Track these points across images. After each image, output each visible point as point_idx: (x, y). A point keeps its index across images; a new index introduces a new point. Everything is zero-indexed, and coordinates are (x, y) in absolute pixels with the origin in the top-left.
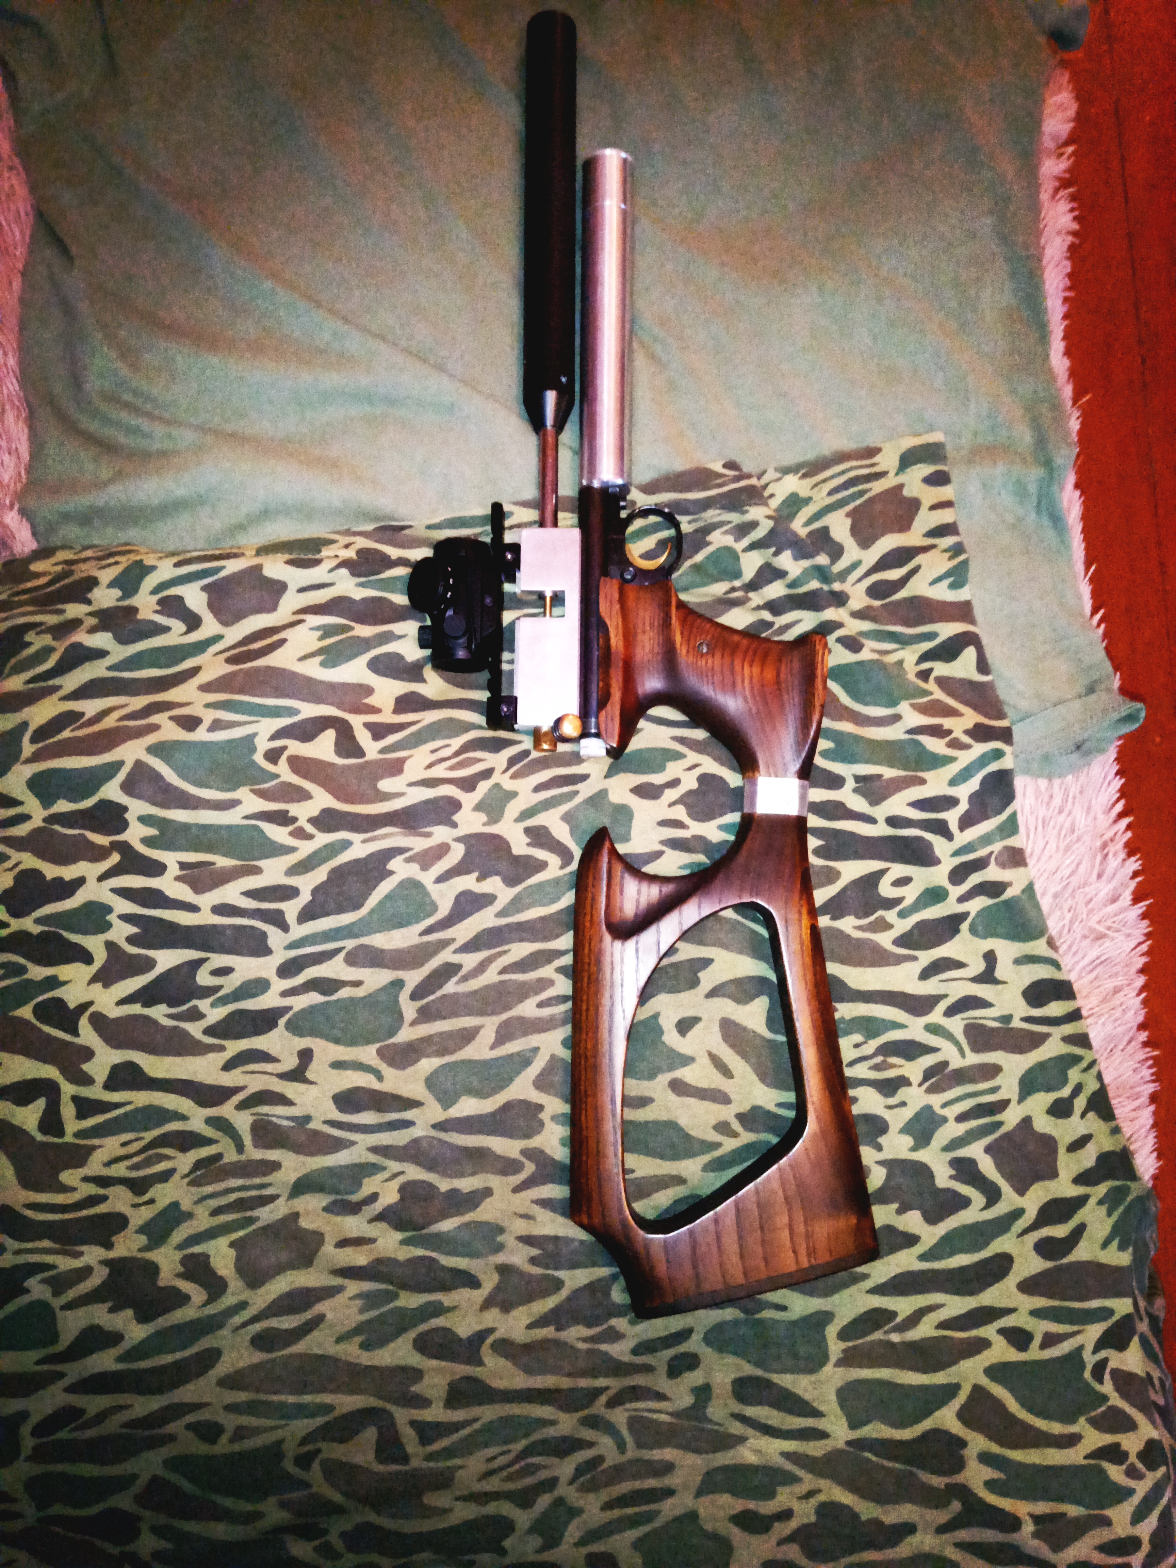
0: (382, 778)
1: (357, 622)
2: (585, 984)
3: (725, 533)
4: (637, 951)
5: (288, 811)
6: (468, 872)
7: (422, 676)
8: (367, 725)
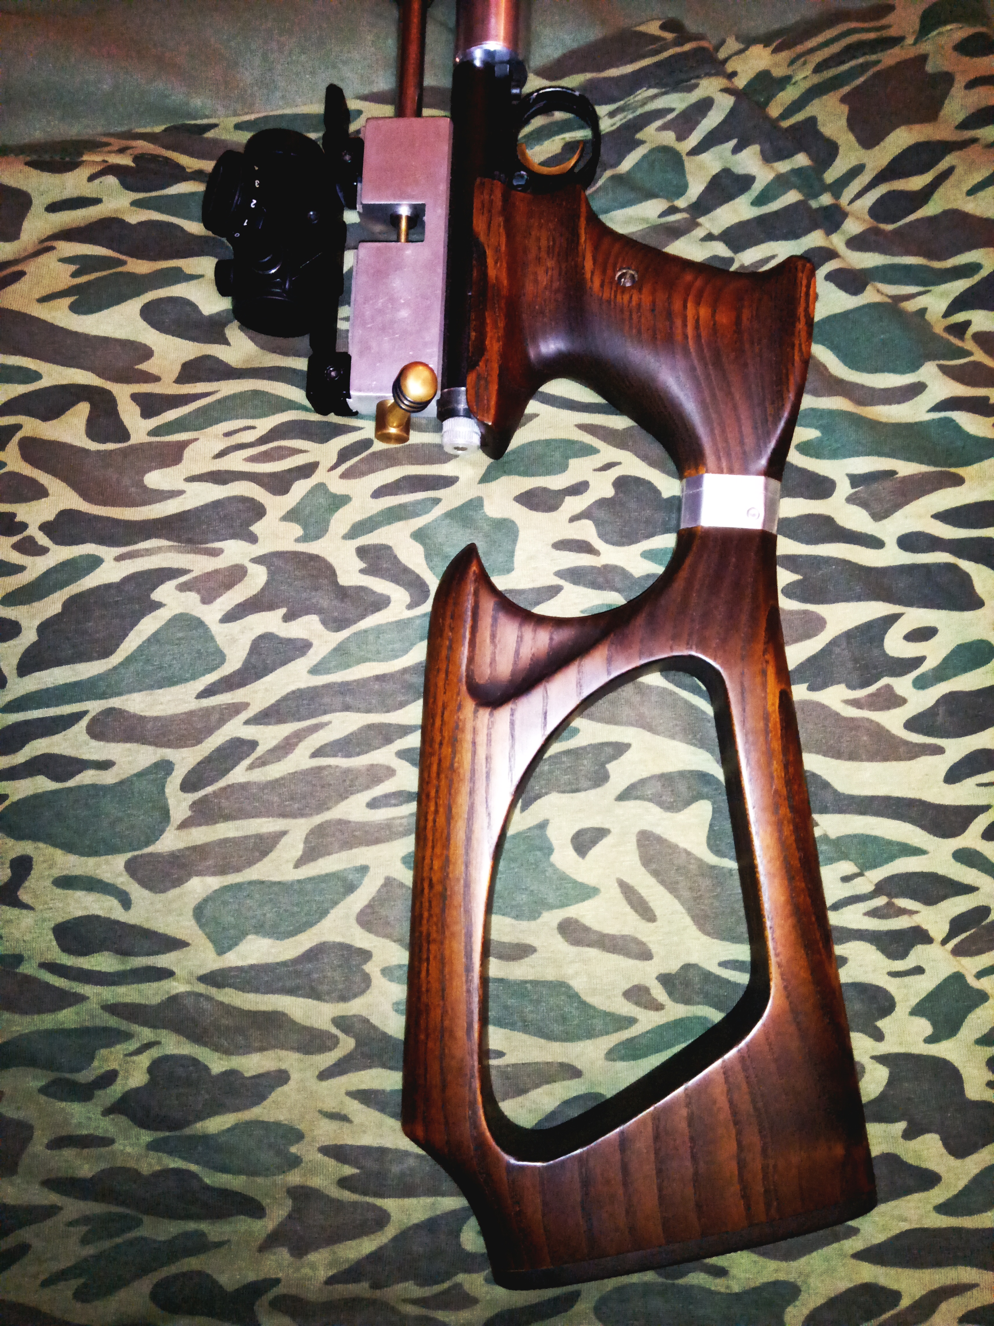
0: (150, 469)
1: (131, 256)
2: (434, 775)
3: (664, 126)
4: (512, 723)
6: (271, 607)
7: (223, 335)
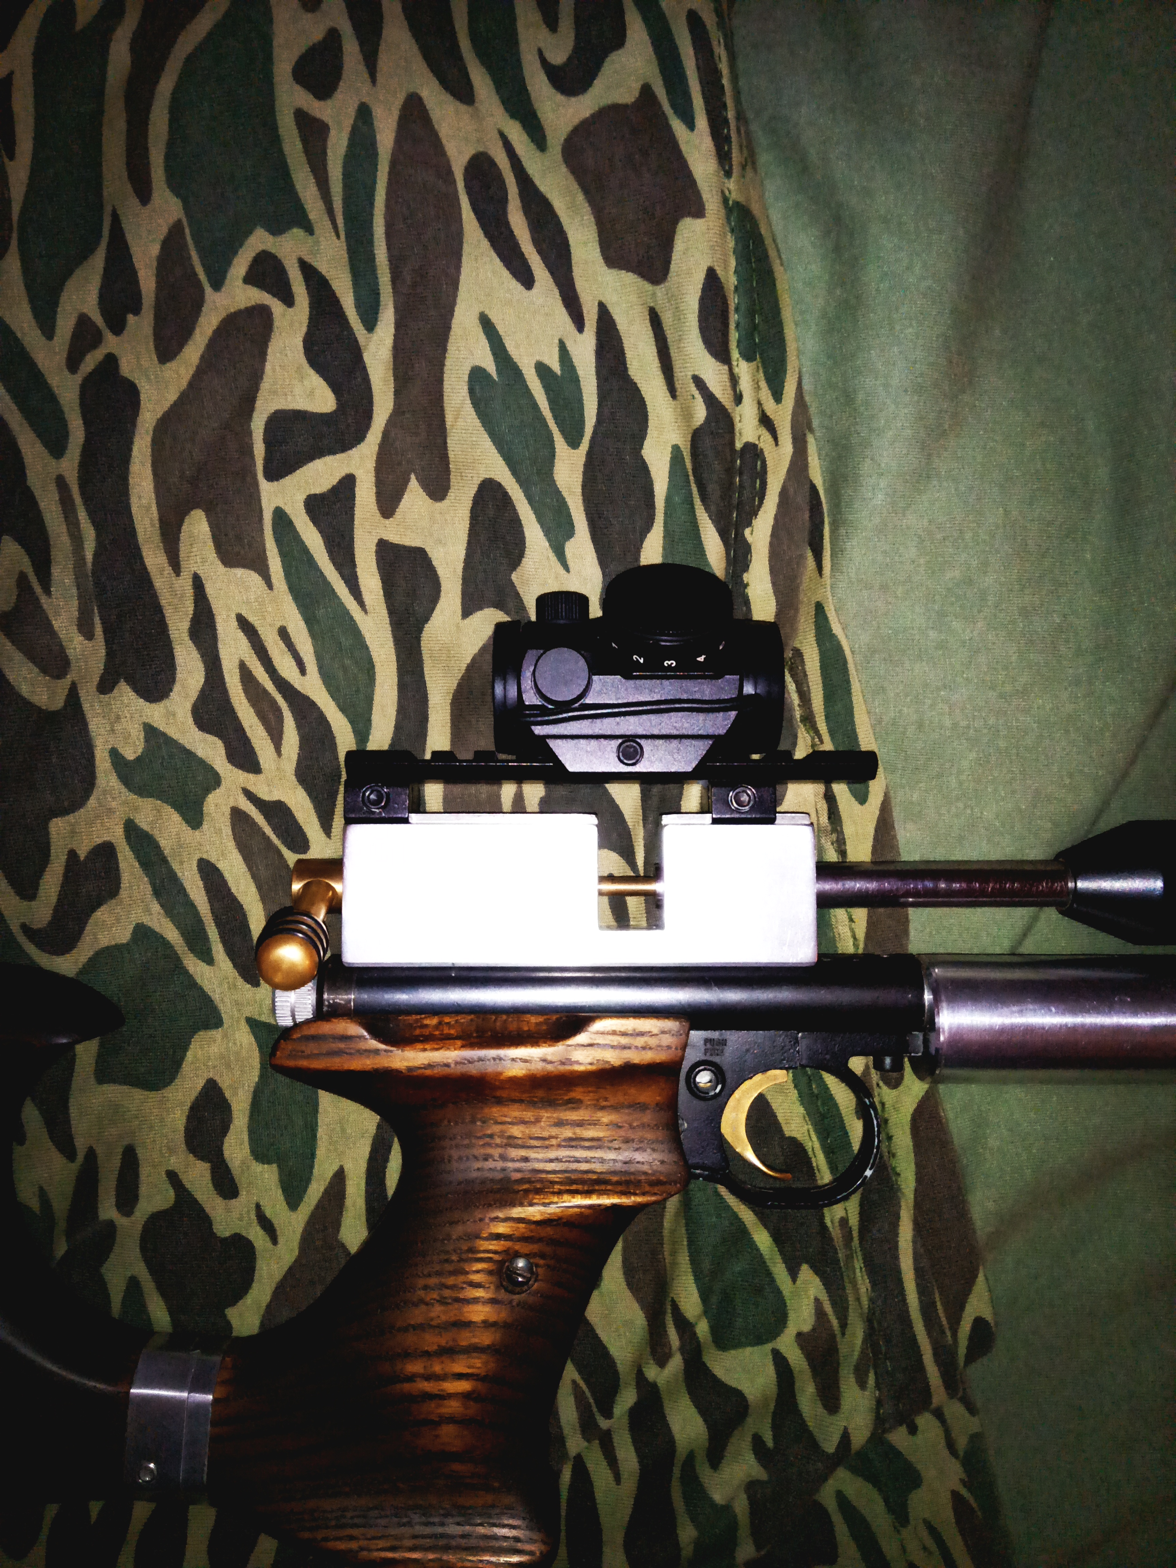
1: (590, 454)
3: (820, 1313)
5: (137, 311)
8: (348, 482)
